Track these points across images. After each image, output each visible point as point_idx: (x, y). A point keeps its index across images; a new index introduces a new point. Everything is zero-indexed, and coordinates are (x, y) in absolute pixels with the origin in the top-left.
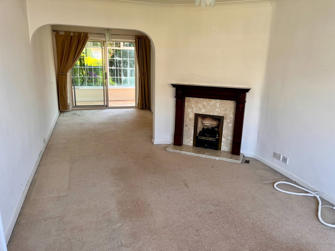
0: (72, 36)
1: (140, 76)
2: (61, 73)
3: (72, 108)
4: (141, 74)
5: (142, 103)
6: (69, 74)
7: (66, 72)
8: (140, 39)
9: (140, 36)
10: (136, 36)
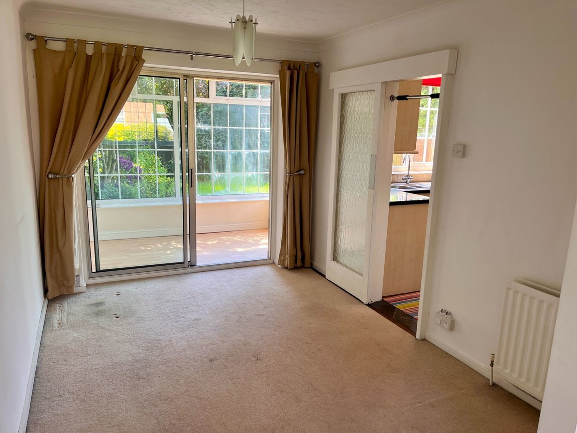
0: (91, 56)
1: (290, 176)
2: (51, 176)
3: (87, 278)
4: (292, 172)
5: (295, 253)
6: (77, 177)
7: (70, 172)
8: (296, 72)
9: (295, 63)
10: (282, 63)
